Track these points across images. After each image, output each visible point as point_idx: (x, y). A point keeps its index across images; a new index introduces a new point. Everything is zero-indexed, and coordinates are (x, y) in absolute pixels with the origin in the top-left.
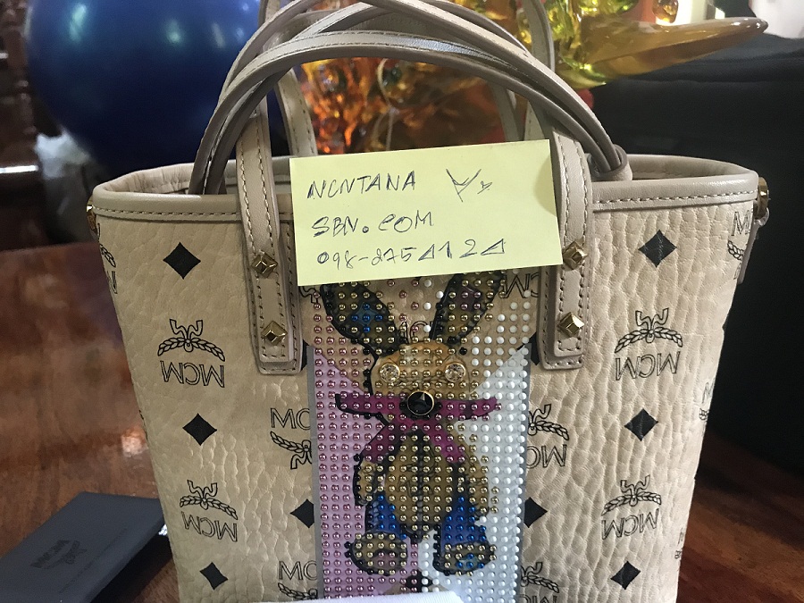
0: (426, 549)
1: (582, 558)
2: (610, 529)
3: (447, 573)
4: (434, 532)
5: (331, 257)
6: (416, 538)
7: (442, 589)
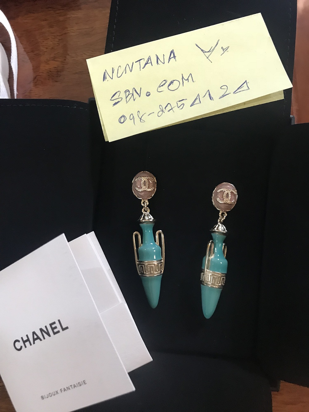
5: (128, 117)
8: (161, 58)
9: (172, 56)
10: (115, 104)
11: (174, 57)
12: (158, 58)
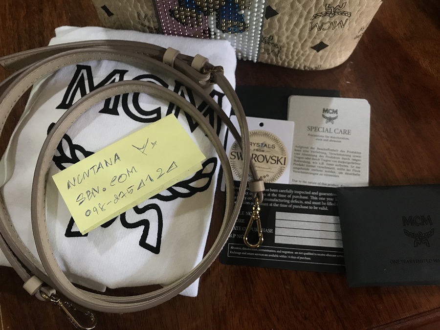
0: (212, 20)
1: (296, 37)
2: (314, 27)
3: (223, 32)
5: (92, 210)
6: (207, 13)
7: (221, 38)
8: (109, 161)
9: (117, 157)
10: (80, 204)
11: (118, 158)
12: (106, 162)
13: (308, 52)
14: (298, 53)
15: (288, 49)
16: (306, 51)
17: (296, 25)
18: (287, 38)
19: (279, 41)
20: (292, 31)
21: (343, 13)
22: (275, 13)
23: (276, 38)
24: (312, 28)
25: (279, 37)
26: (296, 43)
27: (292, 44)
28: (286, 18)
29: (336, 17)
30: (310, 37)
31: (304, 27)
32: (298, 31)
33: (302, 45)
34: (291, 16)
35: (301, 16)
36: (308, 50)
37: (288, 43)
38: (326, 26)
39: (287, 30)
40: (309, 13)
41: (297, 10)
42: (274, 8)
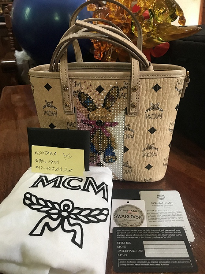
0: (102, 157)
1: (137, 161)
2: (144, 155)
3: (106, 162)
4: (103, 153)
6: (100, 154)
7: (105, 166)
13: (144, 171)
14: (140, 171)
15: (135, 168)
16: (143, 170)
17: (137, 155)
18: (134, 162)
19: (131, 164)
20: (136, 158)
21: (155, 148)
22: (128, 149)
23: (129, 162)
24: (144, 156)
25: (131, 161)
26: (138, 165)
27: (137, 166)
28: (133, 152)
29: (152, 150)
30: (143, 161)
31: (140, 155)
32: (138, 158)
33: (141, 166)
34: (134, 150)
35: (138, 150)
36: (144, 169)
37: (135, 165)
38: (149, 155)
39: (133, 157)
40: (141, 148)
41: (136, 147)
42: (127, 147)
